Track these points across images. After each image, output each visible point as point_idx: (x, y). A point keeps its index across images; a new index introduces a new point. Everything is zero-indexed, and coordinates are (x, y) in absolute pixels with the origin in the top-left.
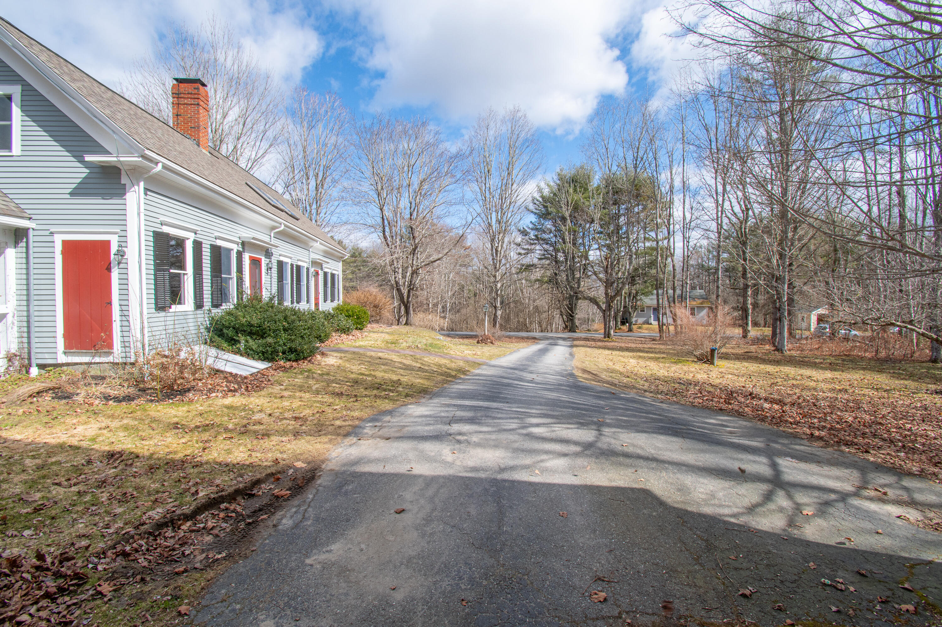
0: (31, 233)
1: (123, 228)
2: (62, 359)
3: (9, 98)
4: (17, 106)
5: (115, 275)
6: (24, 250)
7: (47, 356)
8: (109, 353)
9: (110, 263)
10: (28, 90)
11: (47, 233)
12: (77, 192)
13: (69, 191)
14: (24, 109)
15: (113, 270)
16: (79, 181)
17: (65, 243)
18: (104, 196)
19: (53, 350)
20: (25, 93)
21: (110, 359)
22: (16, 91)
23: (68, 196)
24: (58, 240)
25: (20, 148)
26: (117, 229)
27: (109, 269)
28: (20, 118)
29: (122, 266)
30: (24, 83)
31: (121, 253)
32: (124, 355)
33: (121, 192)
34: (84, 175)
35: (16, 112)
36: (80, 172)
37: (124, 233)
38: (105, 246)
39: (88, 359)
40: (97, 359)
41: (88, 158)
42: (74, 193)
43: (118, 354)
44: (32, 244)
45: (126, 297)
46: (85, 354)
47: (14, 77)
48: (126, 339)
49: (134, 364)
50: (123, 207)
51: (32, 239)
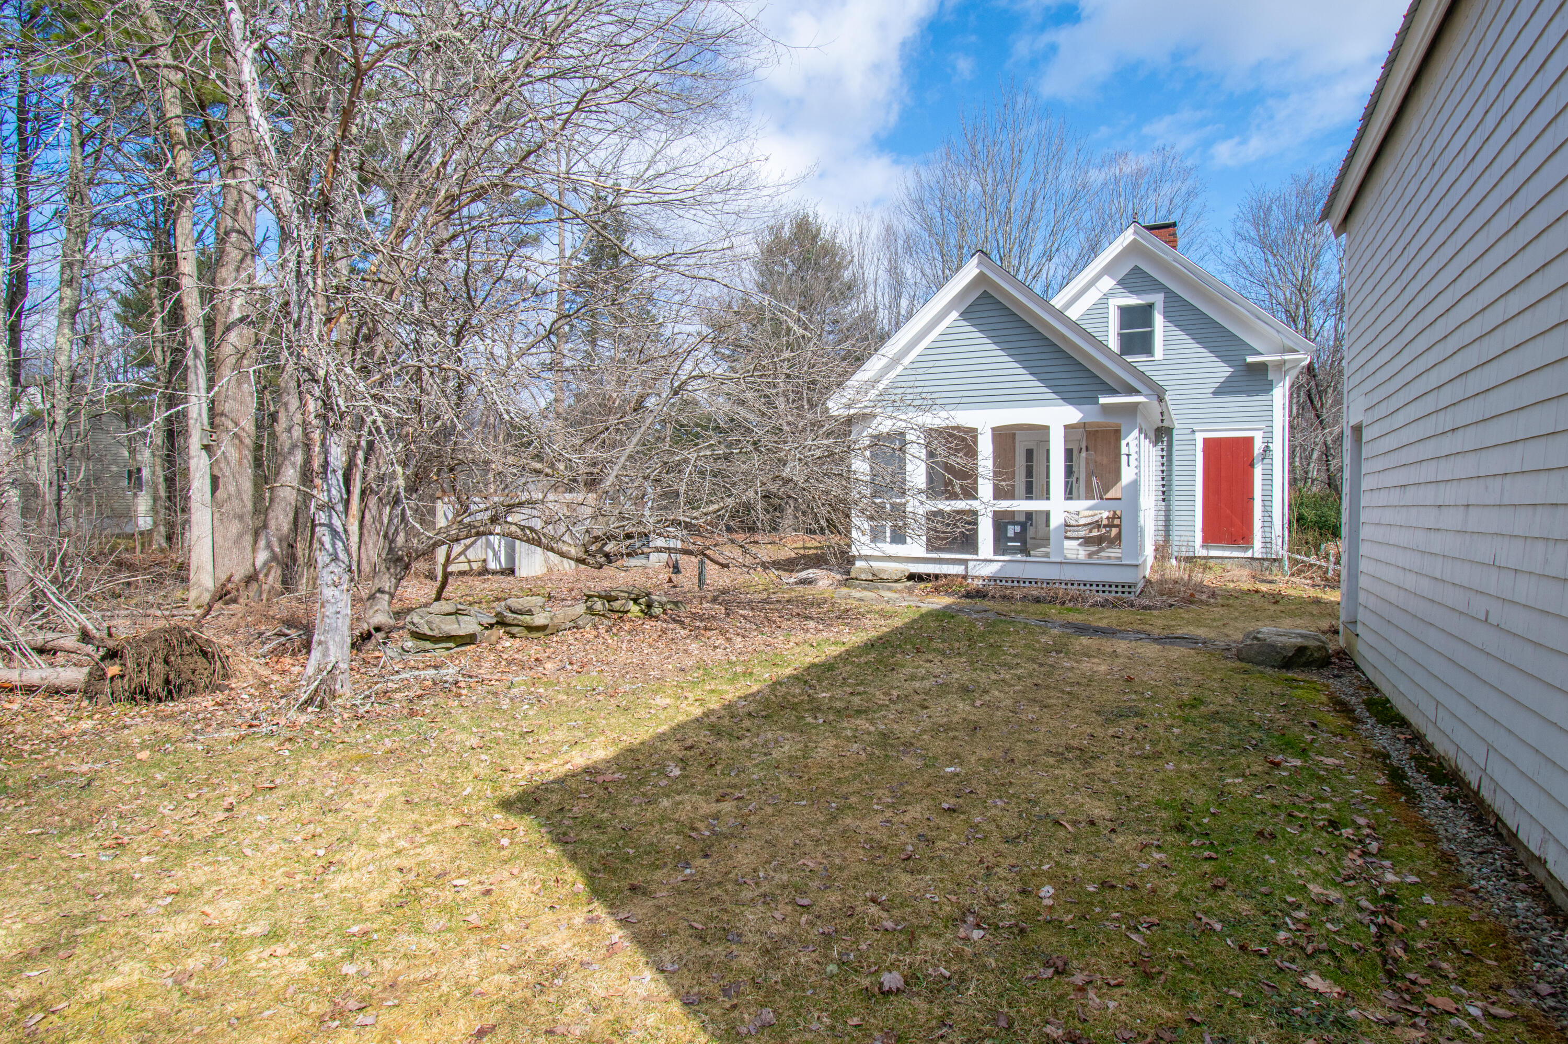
0: (1175, 432)
1: (1269, 424)
2: (1203, 553)
3: (1150, 306)
4: (1159, 314)
5: (1258, 471)
6: (1165, 448)
7: (1183, 548)
8: (1246, 549)
9: (1253, 460)
10: (1172, 298)
11: (1189, 431)
12: (1220, 391)
13: (1212, 390)
14: (1168, 317)
15: (1255, 466)
16: (1222, 380)
17: (1206, 441)
18: (1249, 393)
19: (1193, 543)
20: (1168, 300)
21: (1249, 554)
22: (1158, 299)
23: (1211, 396)
24: (1199, 438)
25: (1162, 352)
26: (1262, 425)
27: (1252, 465)
28: (1163, 324)
29: (1265, 461)
30: (1167, 291)
31: (1267, 450)
32: (1264, 551)
33: (1267, 388)
34: (1228, 374)
35: (1159, 320)
36: (1225, 371)
37: (1269, 429)
38: (1249, 441)
39: (1227, 554)
40: (1235, 554)
41: (1250, 359)
42: (1217, 393)
43: (1257, 549)
44: (1175, 443)
45: (1269, 493)
46: (1223, 548)
47: (1157, 286)
48: (1268, 535)
49: (1275, 560)
50: (1269, 403)
51: (1175, 437)
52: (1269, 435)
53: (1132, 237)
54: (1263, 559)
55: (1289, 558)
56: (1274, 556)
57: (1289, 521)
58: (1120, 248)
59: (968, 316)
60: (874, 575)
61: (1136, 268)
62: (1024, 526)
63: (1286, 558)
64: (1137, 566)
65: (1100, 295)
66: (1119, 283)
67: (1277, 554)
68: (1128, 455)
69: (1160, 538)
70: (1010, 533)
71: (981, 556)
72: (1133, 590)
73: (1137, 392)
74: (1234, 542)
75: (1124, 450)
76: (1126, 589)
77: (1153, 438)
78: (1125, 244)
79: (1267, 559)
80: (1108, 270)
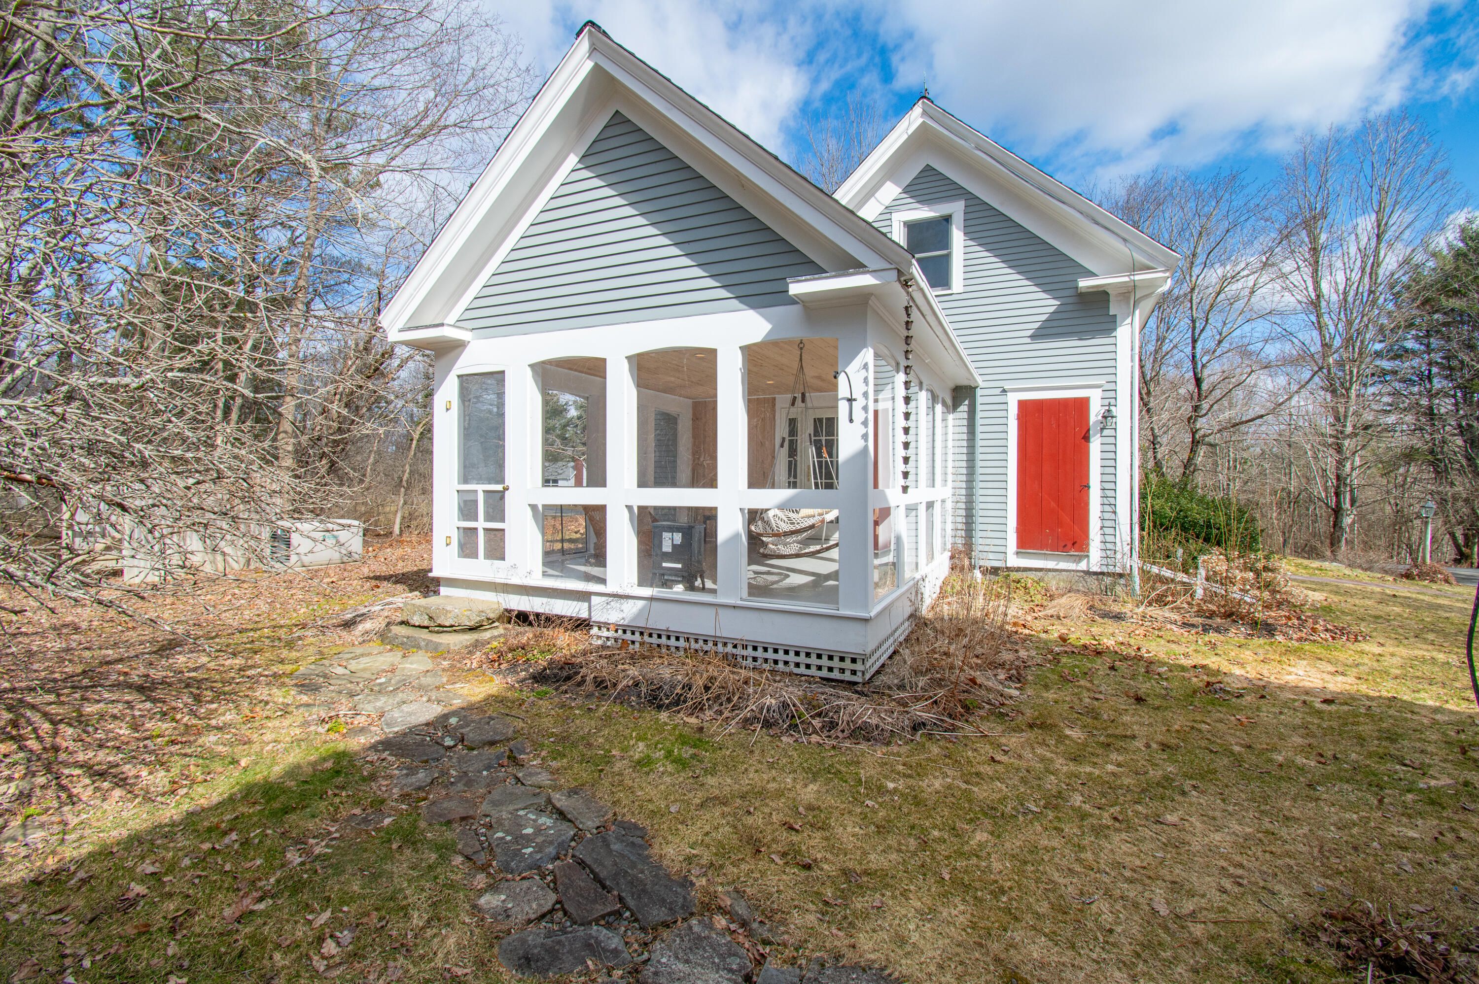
0: (979, 392)
1: (1112, 378)
2: (1014, 561)
3: (947, 219)
4: (958, 229)
5: (1095, 446)
6: (965, 415)
7: (991, 556)
8: (1079, 559)
9: (1088, 430)
10: (975, 206)
11: (998, 391)
12: (1044, 333)
13: (1030, 333)
14: (968, 233)
15: (1092, 440)
16: (1044, 317)
17: (1022, 404)
18: (1081, 334)
19: (1002, 549)
20: (970, 209)
21: (1083, 566)
22: (956, 208)
23: (1028, 340)
24: (1013, 401)
25: (962, 283)
26: (1101, 381)
27: (1086, 438)
28: (962, 243)
29: (1106, 432)
30: (969, 196)
31: (1108, 416)
32: (1104, 562)
33: (1108, 326)
34: (1052, 309)
35: (957, 237)
36: (1047, 305)
37: (1111, 386)
38: (1082, 405)
39: (1050, 564)
40: (1062, 565)
41: (1084, 283)
42: (1038, 335)
43: (1095, 559)
44: (979, 408)
45: (1112, 478)
46: (1045, 557)
47: (955, 191)
48: (1109, 539)
49: (1121, 576)
50: (1112, 348)
51: (979, 400)
52: (1112, 394)
53: (920, 121)
54: (1102, 573)
55: (1142, 571)
56: (1118, 570)
57: (1142, 516)
58: (905, 137)
59: (591, 161)
60: (431, 618)
61: (928, 168)
62: (687, 532)
63: (1136, 572)
64: (866, 620)
65: (881, 209)
66: (905, 191)
67: (1124, 568)
68: (850, 400)
69: (960, 541)
70: (667, 547)
71: (611, 587)
72: (858, 666)
73: (858, 266)
74: (1064, 548)
75: (843, 391)
76: (848, 664)
77: (949, 402)
78: (910, 132)
79: (1109, 574)
80: (890, 171)
